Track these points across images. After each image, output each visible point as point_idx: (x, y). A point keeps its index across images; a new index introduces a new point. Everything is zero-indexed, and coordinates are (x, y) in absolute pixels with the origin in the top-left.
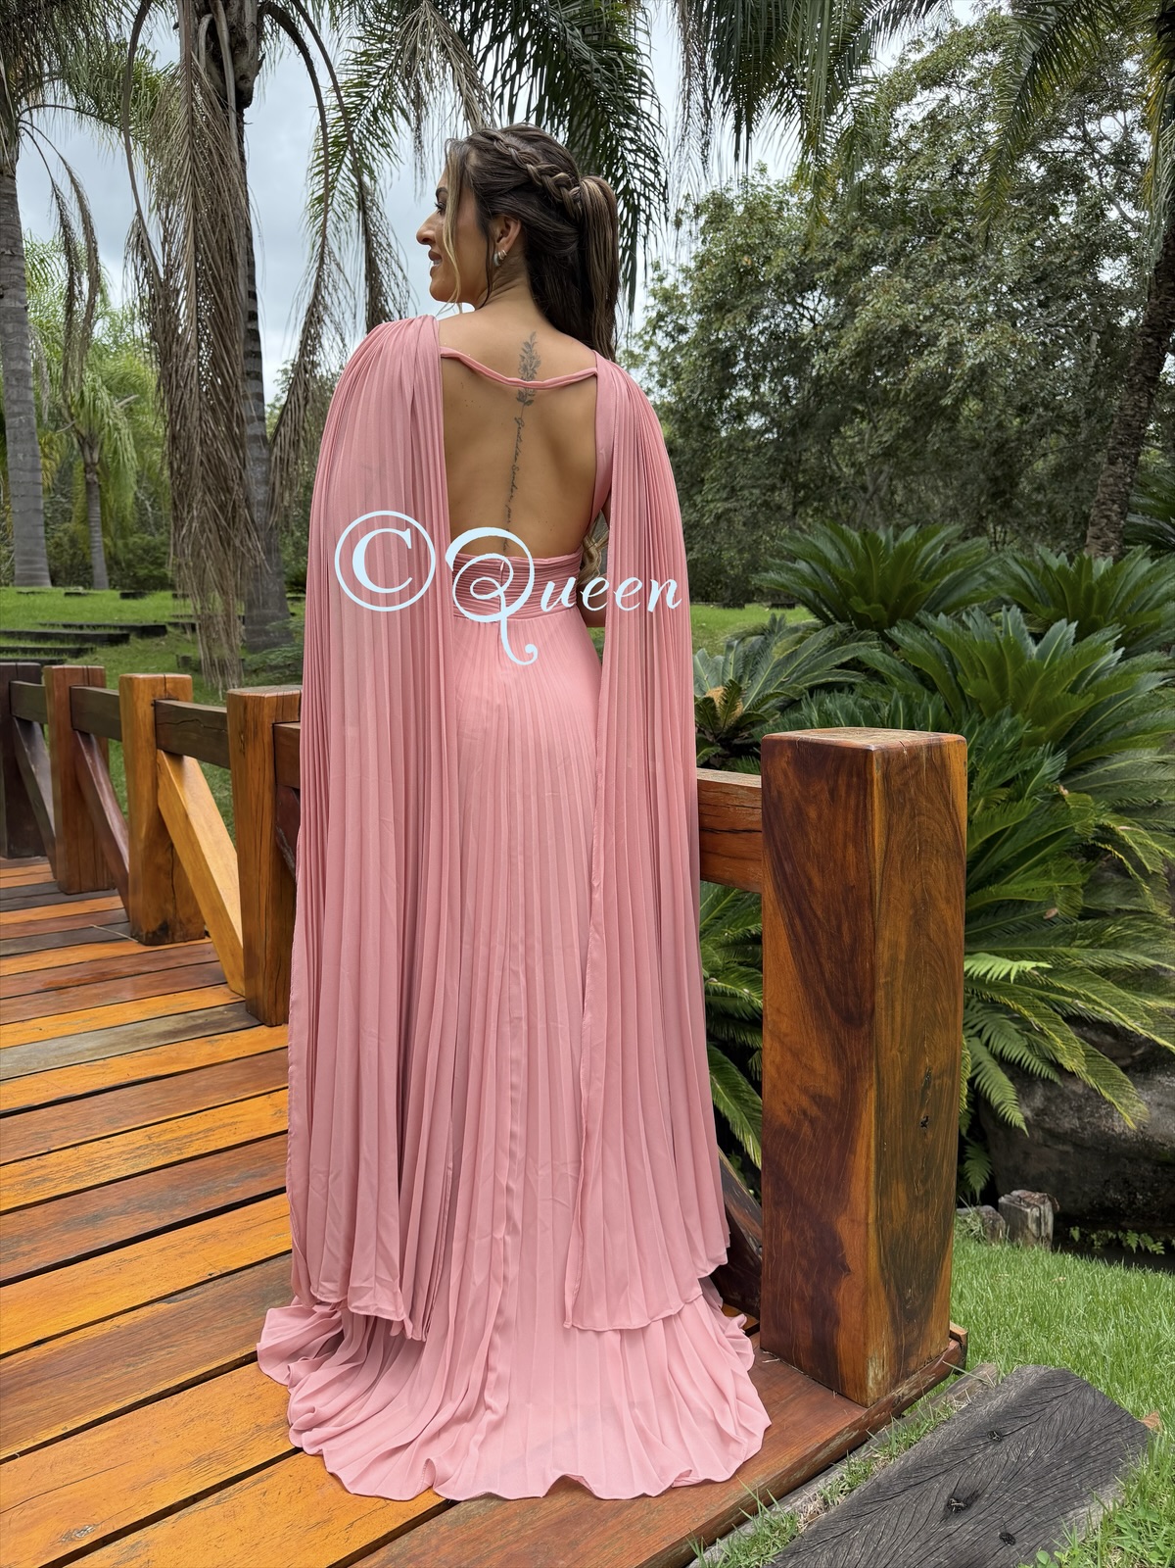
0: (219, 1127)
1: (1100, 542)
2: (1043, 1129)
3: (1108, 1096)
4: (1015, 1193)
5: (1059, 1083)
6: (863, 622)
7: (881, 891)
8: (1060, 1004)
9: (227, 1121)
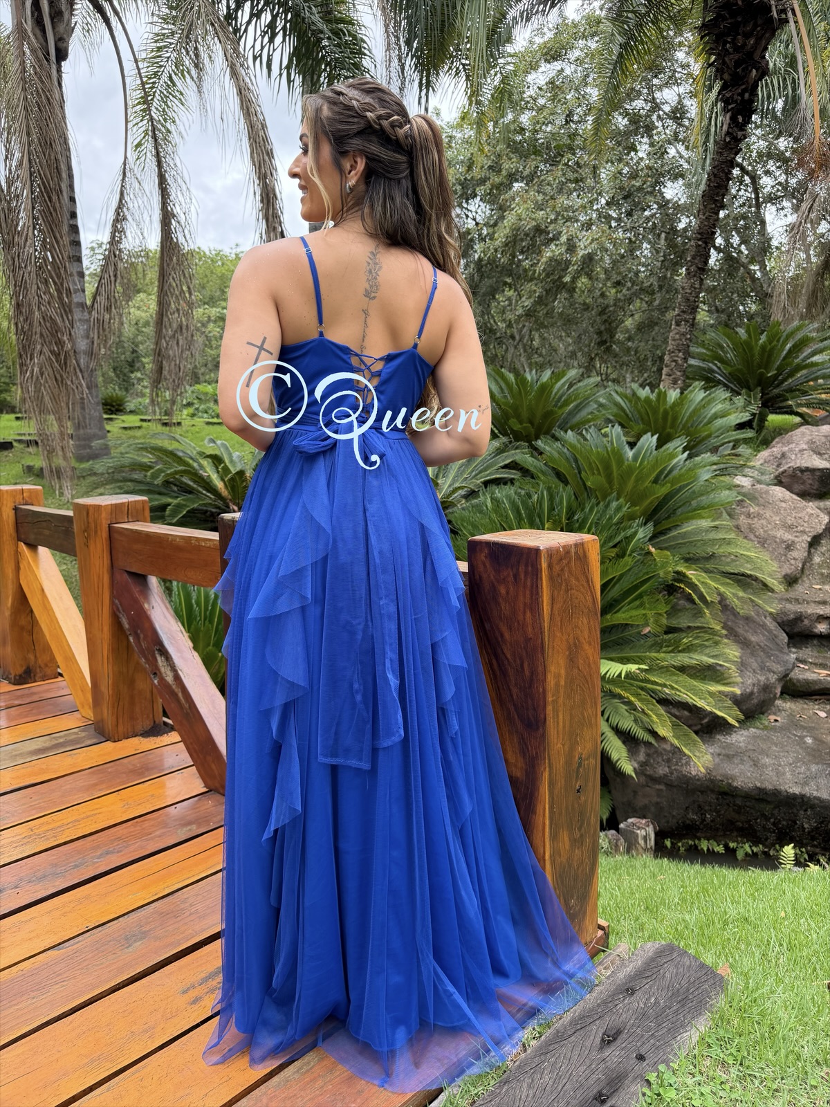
0: (83, 819)
1: (671, 378)
2: (645, 775)
3: (687, 751)
4: (630, 820)
5: (656, 744)
6: (518, 436)
7: (549, 641)
8: (654, 691)
9: (89, 813)
